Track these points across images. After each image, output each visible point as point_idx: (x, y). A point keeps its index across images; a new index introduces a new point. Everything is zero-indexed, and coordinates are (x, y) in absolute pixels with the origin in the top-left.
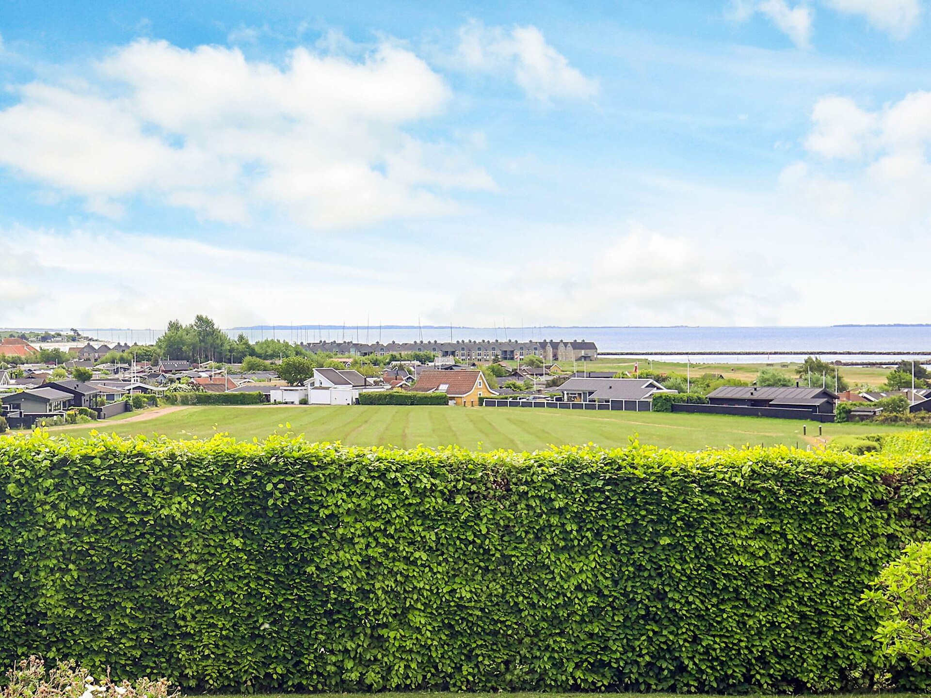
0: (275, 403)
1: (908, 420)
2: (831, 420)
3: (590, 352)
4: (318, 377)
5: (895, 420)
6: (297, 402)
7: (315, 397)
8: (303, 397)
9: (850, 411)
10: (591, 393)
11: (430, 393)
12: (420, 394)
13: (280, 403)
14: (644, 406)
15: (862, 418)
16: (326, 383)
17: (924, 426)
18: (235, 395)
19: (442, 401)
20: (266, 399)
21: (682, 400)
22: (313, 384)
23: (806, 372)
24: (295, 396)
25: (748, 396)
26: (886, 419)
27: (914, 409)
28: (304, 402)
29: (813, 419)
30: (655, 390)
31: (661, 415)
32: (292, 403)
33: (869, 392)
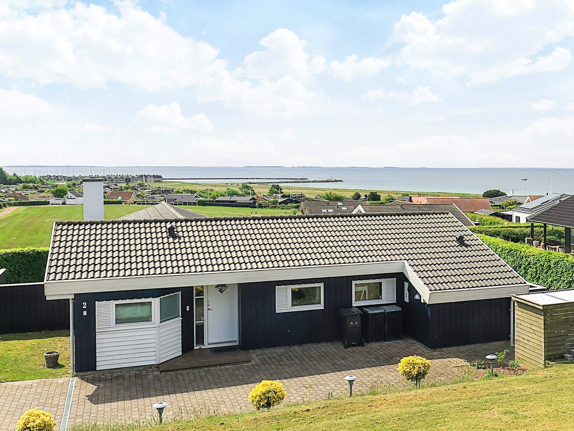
0: (52, 204)
1: (279, 207)
2: (255, 207)
3: (160, 179)
4: (69, 194)
5: (275, 207)
6: (61, 204)
7: (68, 201)
8: (63, 202)
9: (261, 204)
10: (175, 200)
11: (114, 200)
12: (111, 200)
13: (54, 204)
14: (194, 204)
15: (265, 207)
16: (73, 196)
17: (284, 209)
18: (35, 202)
19: (120, 203)
20: (48, 203)
21: (207, 201)
22: (67, 197)
23: (243, 188)
24: (60, 202)
25: (229, 200)
26: (272, 207)
27: (280, 203)
28: (64, 204)
29: (250, 207)
30: (198, 198)
31: (200, 207)
32: (59, 204)
33: (264, 196)
